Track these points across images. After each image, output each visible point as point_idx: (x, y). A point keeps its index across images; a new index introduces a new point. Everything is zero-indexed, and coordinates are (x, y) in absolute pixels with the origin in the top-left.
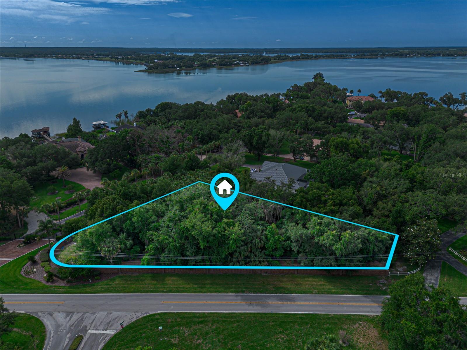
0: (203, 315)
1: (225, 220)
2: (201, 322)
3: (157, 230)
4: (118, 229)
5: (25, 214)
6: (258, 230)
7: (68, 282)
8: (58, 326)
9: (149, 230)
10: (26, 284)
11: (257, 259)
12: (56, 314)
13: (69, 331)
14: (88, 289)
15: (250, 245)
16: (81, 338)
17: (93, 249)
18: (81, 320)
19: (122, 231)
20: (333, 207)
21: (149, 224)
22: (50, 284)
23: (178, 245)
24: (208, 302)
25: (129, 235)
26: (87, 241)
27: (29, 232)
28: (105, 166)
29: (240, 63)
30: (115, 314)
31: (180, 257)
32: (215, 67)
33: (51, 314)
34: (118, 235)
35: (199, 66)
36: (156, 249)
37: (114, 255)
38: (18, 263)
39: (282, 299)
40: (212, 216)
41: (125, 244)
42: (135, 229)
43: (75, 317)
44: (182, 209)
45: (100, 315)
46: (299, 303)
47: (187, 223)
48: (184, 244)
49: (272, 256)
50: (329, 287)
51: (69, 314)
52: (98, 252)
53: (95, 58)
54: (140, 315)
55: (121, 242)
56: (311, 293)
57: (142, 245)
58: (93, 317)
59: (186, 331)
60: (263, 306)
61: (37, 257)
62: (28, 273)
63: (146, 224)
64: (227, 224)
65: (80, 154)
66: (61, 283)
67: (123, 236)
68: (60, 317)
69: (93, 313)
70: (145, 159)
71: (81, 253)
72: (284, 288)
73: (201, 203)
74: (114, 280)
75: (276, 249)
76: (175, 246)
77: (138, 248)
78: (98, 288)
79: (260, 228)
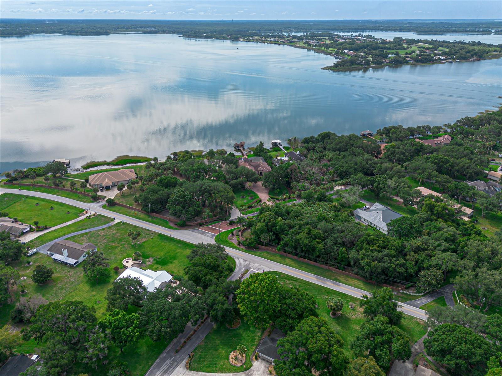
0: (296, 278)
1: (317, 240)
2: (295, 281)
3: (287, 235)
4: (270, 230)
5: (231, 209)
6: (335, 249)
7: (246, 248)
8: (240, 264)
9: (283, 234)
10: (230, 244)
11: (331, 263)
12: (240, 259)
13: (244, 267)
14: (253, 253)
15: (329, 255)
16: (248, 271)
17: (258, 236)
18: (249, 264)
19: (271, 231)
20: (377, 248)
21: (284, 231)
22: (238, 246)
23: (294, 245)
24: (301, 274)
25: (274, 233)
26: (256, 232)
27: (231, 219)
28: (272, 186)
29: (442, 58)
30: (262, 266)
31: (294, 251)
32: (409, 64)
33: (238, 259)
34: (269, 231)
35: (390, 63)
36: (284, 244)
37: (266, 241)
38: (227, 233)
39: (334, 284)
40: (311, 236)
41: (272, 238)
42: (277, 232)
43: (247, 263)
44: (300, 229)
45: (256, 265)
46: (342, 288)
47: (298, 237)
48: (297, 246)
49: (340, 264)
50: (363, 286)
51: (245, 261)
52: (259, 238)
53: (290, 44)
54: (271, 270)
55: (270, 236)
56: (351, 286)
57: (279, 240)
58: (253, 265)
59: (288, 282)
60: (323, 283)
61: (234, 232)
62: (230, 239)
63: (282, 231)
64: (318, 242)
65: (260, 172)
66: (243, 247)
67: (271, 233)
68: (242, 261)
69: (254, 263)
70: (296, 186)
71: (253, 237)
72: (339, 280)
73: (309, 229)
74: (264, 252)
75: (342, 261)
76: (292, 245)
77: (277, 241)
78: (257, 254)
79: (336, 248)
